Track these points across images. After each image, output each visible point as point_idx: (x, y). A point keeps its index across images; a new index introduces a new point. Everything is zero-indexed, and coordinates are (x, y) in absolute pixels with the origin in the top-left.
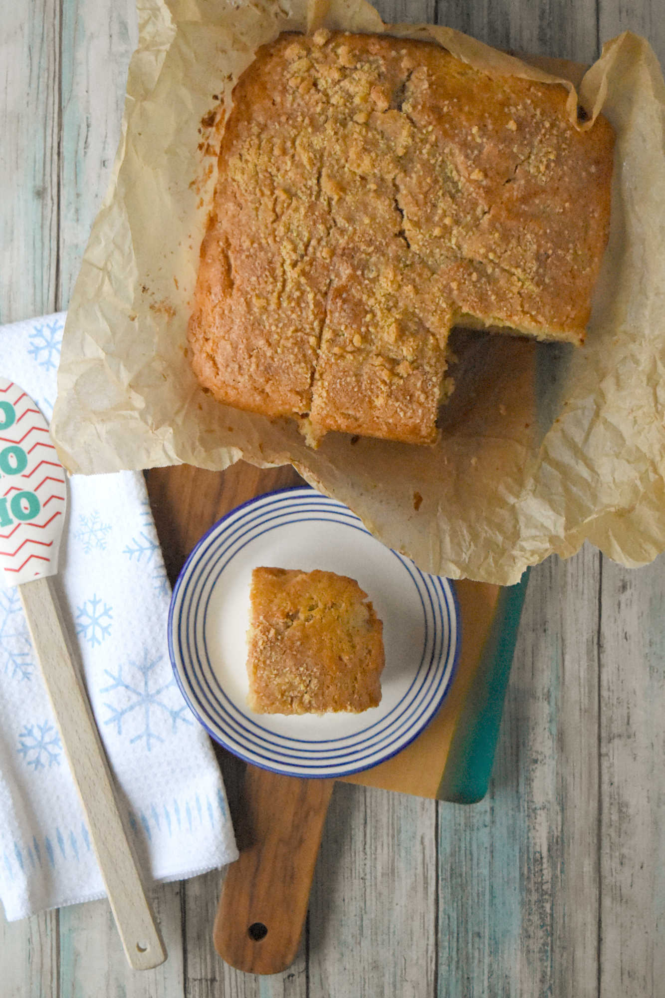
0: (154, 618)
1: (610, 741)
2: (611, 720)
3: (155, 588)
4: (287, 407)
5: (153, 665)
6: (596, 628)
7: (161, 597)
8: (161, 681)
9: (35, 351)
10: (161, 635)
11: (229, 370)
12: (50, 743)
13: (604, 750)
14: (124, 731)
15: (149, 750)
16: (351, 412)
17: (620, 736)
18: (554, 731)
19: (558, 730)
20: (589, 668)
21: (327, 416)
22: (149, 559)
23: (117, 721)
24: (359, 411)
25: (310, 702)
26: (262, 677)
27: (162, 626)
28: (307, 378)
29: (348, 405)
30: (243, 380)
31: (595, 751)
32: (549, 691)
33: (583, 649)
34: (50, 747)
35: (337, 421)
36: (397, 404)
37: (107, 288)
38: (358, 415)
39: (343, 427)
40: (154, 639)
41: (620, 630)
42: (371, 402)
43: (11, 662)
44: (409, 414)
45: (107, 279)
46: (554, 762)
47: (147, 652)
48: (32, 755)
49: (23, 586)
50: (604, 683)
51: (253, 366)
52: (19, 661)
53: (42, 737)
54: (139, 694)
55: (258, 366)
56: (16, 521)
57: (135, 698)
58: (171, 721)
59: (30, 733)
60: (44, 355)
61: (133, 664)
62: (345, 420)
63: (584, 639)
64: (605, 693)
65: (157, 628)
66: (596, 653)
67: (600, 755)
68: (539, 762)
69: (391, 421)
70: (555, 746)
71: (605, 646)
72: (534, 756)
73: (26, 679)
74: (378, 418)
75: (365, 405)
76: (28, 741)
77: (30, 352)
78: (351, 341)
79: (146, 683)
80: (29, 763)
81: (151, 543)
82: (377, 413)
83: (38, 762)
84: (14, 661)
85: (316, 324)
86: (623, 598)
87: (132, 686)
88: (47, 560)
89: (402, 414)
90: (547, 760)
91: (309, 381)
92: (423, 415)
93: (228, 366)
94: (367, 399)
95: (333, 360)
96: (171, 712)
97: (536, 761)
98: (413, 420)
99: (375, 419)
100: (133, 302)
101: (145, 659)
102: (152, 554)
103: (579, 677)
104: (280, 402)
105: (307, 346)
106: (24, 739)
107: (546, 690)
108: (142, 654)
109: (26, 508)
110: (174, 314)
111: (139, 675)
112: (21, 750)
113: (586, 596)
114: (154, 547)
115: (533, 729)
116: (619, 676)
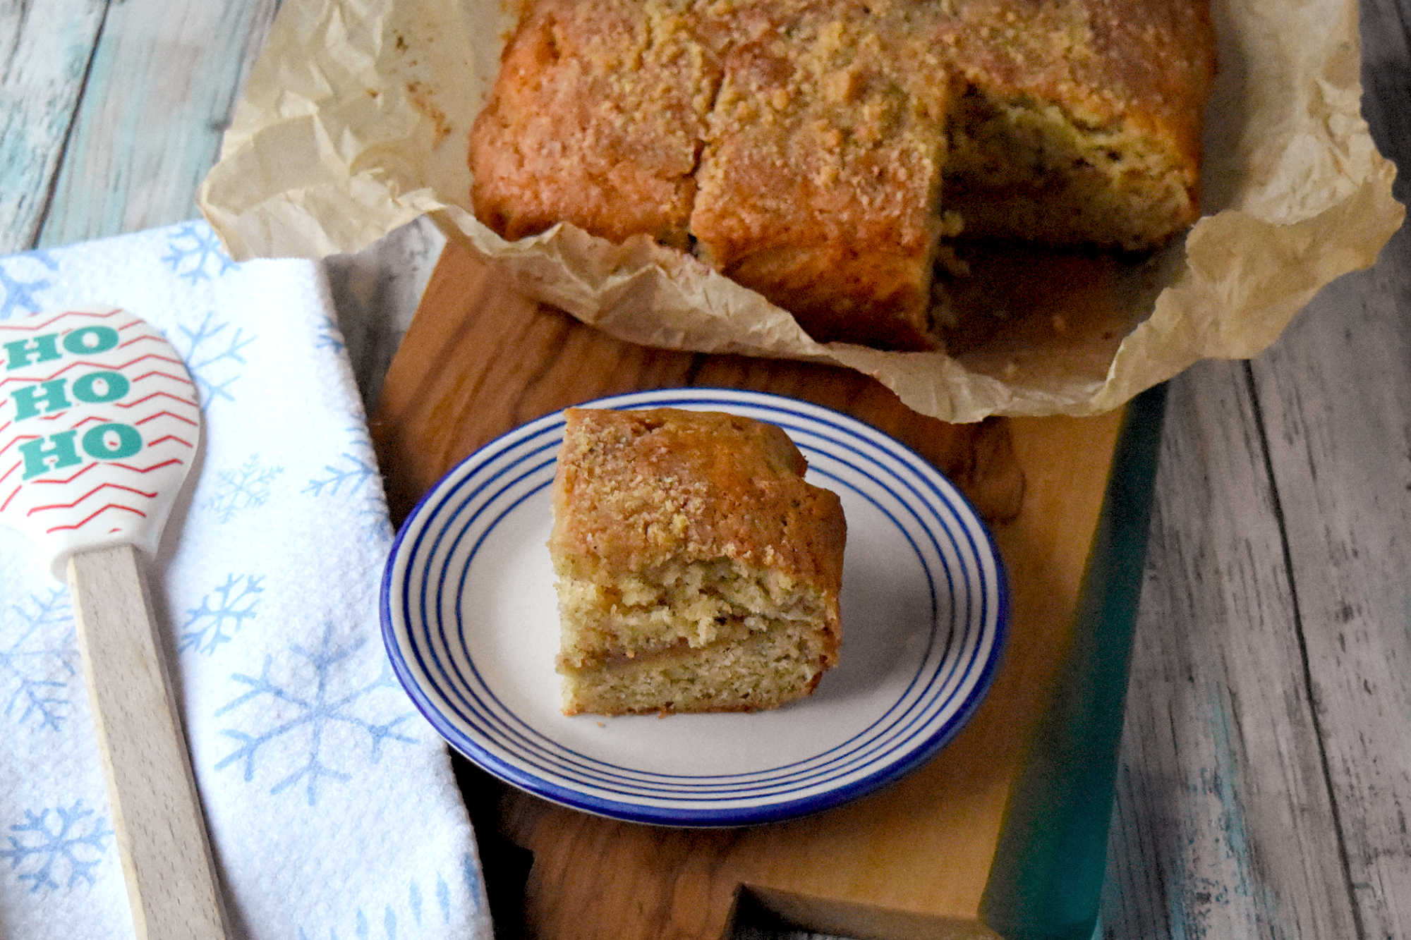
0: (354, 575)
1: (1368, 860)
2: (1363, 825)
3: (363, 528)
4: (648, 206)
5: (342, 655)
6: (1299, 674)
7: (371, 543)
8: (354, 682)
9: (176, 257)
10: (366, 601)
11: (544, 151)
12: (80, 840)
13: (1358, 877)
14: (258, 774)
15: (312, 802)
16: (771, 203)
17: (1389, 852)
18: (1239, 843)
19: (1247, 842)
20: (1299, 737)
21: (723, 215)
22: (356, 488)
23: (245, 757)
24: (786, 201)
25: (686, 529)
26: (582, 495)
27: (369, 586)
28: (686, 155)
29: (763, 189)
30: (570, 165)
31: (1339, 880)
32: (1216, 777)
33: (1280, 707)
34: (78, 851)
35: (742, 221)
36: (855, 181)
37: (336, 29)
38: (783, 206)
39: (755, 230)
40: (350, 606)
41: (1353, 679)
42: (807, 182)
43: (23, 694)
44: (879, 200)
45: (336, 13)
46: (1250, 899)
47: (330, 628)
48: (31, 863)
49: (79, 554)
50: (1336, 764)
51: (590, 139)
52: (40, 693)
53: (65, 829)
54: (303, 704)
55: (597, 140)
56: (88, 459)
57: (293, 712)
58: (369, 740)
59: (36, 823)
60: (191, 262)
61: (297, 649)
62: (759, 216)
63: (1279, 690)
64: (1339, 779)
65: (359, 588)
66: (1307, 713)
67: (1351, 887)
68: (1213, 899)
69: (845, 216)
70: (1245, 870)
71: (1324, 701)
72: (1200, 888)
73: (49, 727)
74: (821, 211)
75: (797, 191)
76: (31, 839)
77: (165, 259)
78: (769, 103)
79: (322, 686)
80: (22, 877)
81: (363, 464)
82: (818, 202)
83: (43, 876)
84: (31, 694)
85: (705, 83)
86: (1349, 629)
87: (290, 691)
88: (144, 515)
89: (865, 200)
90: (1231, 896)
91: (691, 159)
92: (906, 202)
93: (541, 146)
94: (799, 179)
95: (736, 126)
96: (371, 728)
97: (1205, 898)
98: (884, 213)
99: (817, 213)
100: (378, 52)
101: (326, 641)
102: (362, 481)
103: (1280, 754)
104: (635, 197)
105: (687, 112)
106: (17, 834)
107: (1208, 775)
108: (321, 632)
109: (112, 444)
110: (448, 131)
111: (309, 671)
112: (8, 854)
113: (1269, 627)
114: (367, 471)
115: (1191, 841)
116: (1365, 751)
